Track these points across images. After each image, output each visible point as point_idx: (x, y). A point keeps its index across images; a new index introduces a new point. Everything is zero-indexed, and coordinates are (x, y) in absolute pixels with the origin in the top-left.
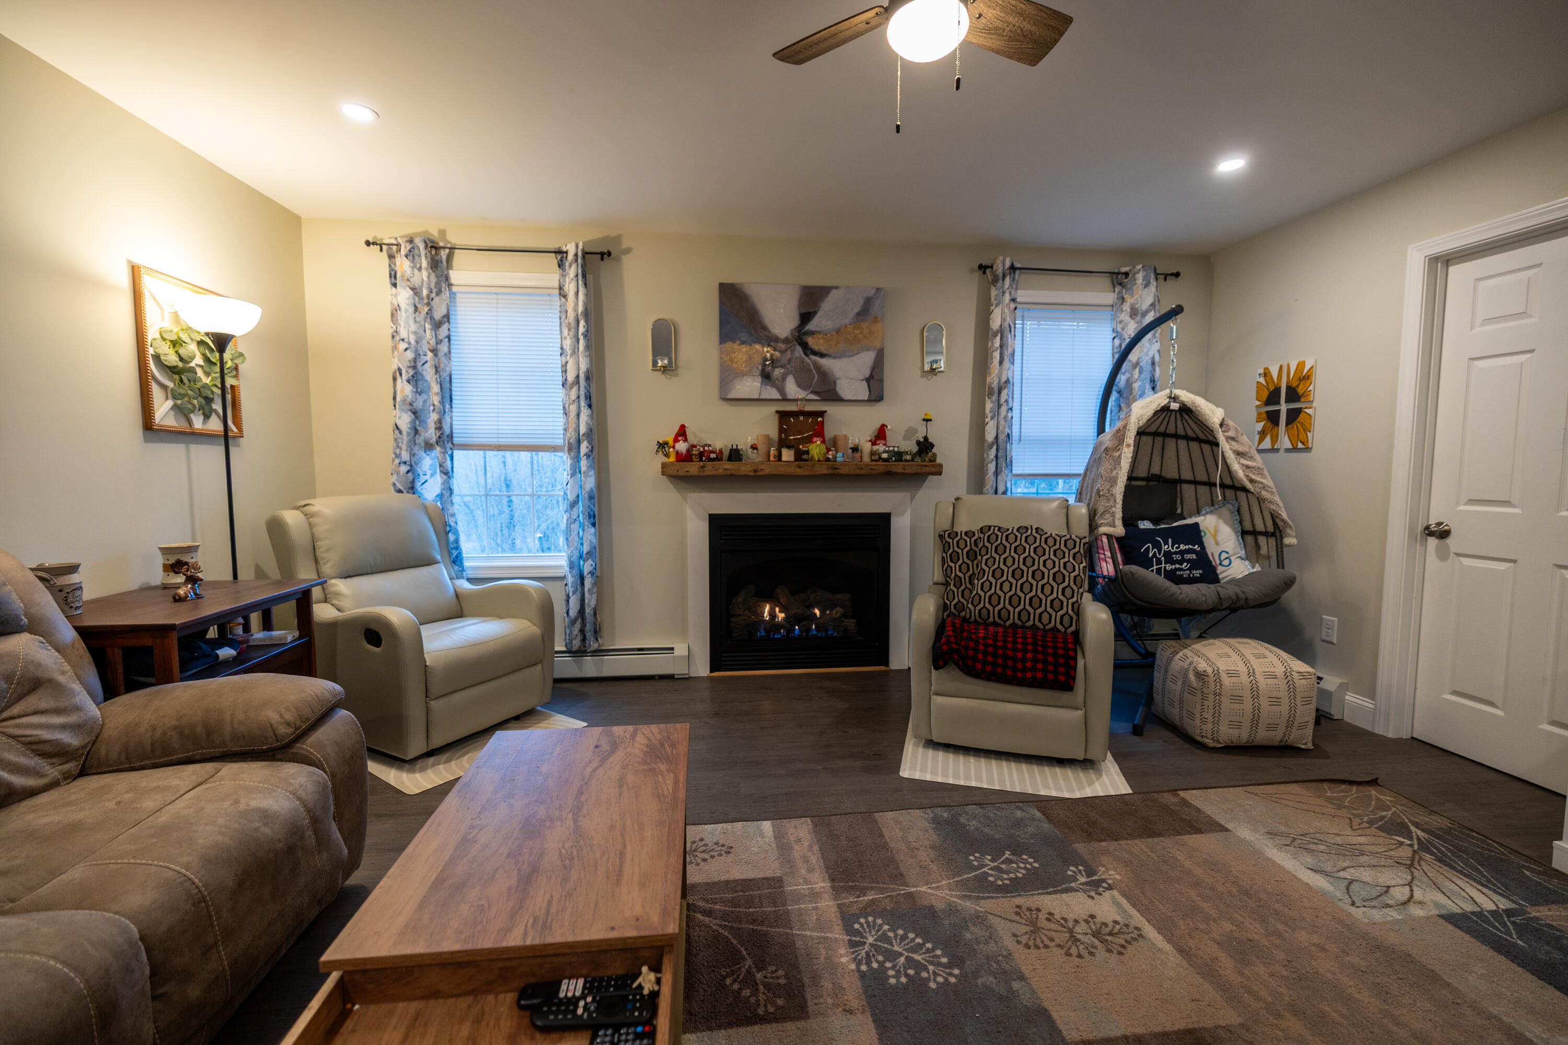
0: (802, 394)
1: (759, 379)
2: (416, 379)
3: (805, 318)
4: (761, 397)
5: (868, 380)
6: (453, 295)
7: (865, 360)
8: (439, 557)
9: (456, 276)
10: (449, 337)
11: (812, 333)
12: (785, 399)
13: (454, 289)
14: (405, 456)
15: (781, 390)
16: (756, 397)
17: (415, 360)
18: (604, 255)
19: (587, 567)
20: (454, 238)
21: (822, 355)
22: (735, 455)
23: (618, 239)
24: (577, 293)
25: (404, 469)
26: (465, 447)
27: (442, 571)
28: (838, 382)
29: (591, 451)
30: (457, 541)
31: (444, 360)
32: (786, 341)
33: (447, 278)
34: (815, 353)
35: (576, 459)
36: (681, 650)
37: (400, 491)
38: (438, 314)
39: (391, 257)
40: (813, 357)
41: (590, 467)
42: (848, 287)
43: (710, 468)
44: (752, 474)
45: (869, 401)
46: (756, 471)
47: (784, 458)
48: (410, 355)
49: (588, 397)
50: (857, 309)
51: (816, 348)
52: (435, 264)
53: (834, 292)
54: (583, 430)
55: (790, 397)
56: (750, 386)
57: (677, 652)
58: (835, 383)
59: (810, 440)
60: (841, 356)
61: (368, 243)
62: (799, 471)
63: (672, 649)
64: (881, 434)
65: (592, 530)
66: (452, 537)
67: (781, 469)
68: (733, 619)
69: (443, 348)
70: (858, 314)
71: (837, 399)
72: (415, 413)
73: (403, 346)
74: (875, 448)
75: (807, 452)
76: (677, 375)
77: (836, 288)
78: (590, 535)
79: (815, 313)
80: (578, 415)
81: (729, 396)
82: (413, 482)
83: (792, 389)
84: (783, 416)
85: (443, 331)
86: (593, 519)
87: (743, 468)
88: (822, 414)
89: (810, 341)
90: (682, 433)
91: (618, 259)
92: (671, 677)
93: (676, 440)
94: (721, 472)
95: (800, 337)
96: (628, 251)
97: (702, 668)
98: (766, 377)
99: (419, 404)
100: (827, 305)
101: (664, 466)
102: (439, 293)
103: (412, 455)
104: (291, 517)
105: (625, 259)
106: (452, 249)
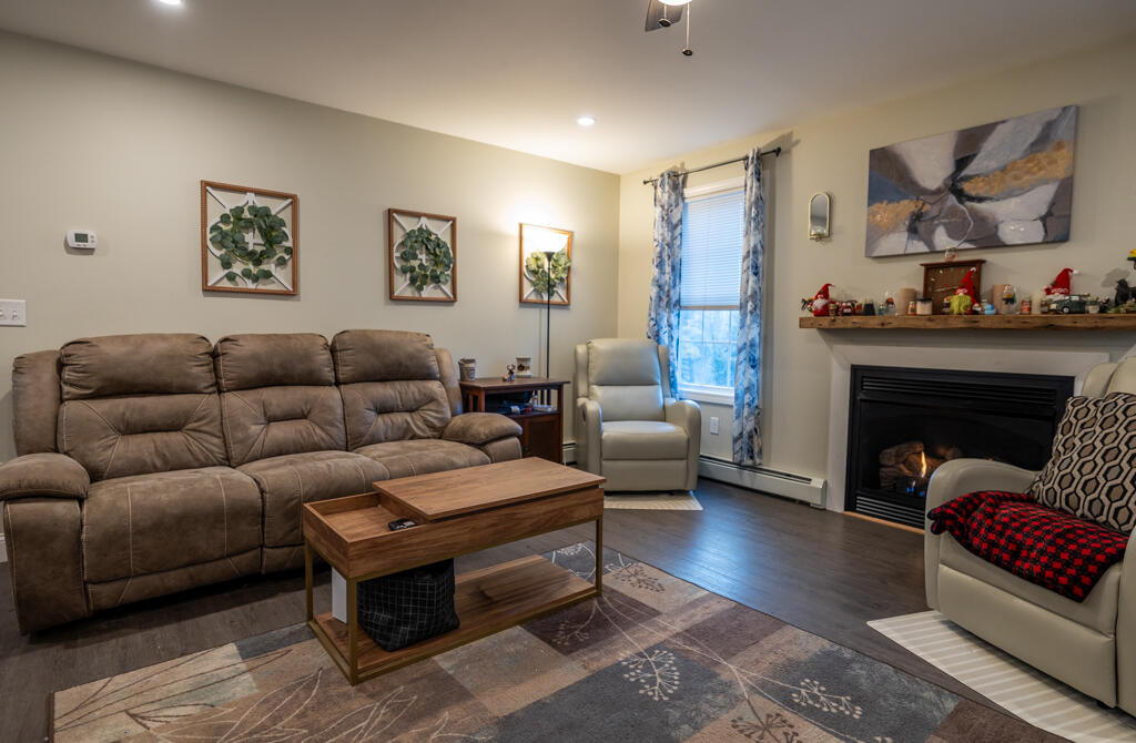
0: (955, 244)
1: (906, 234)
2: (660, 265)
3: (961, 163)
4: (908, 252)
5: (1043, 219)
6: (685, 206)
7: (1042, 196)
8: (659, 381)
9: (687, 192)
10: (681, 234)
11: (968, 178)
12: (933, 252)
13: (686, 201)
14: (653, 315)
15: (929, 243)
16: (901, 252)
17: (661, 253)
18: (778, 151)
19: (747, 398)
20: (688, 167)
21: (981, 200)
22: (869, 309)
23: (790, 135)
24: (751, 188)
25: (652, 323)
26: (687, 308)
27: (658, 391)
28: (1001, 226)
29: (755, 309)
30: (673, 372)
31: (677, 250)
32: (938, 191)
33: (682, 194)
34: (972, 199)
35: (744, 316)
36: (817, 483)
37: (649, 337)
38: (675, 221)
39: (656, 188)
40: (969, 204)
41: (753, 321)
42: (1020, 118)
43: (841, 322)
44: (880, 327)
45: (1045, 242)
46: (883, 324)
47: (918, 312)
48: (658, 249)
49: (756, 267)
50: (1032, 139)
51: (973, 193)
52: (675, 187)
53: (999, 127)
54: (749, 293)
55: (938, 249)
56: (897, 242)
57: (813, 484)
58: (997, 227)
59: (953, 292)
60: (1009, 195)
61: (645, 183)
62: (930, 325)
63: (810, 480)
64: (1063, 280)
65: (752, 371)
66: (671, 369)
67: (912, 323)
68: (883, 469)
69: (677, 242)
70: (1033, 145)
71: (1002, 246)
72: (660, 287)
73: (656, 243)
74: (1050, 297)
75: (948, 305)
76: (831, 241)
77: (1003, 122)
78: (750, 376)
79: (975, 155)
80: (748, 281)
81: (875, 254)
82: (658, 331)
83: (942, 239)
84: (929, 268)
85: (678, 231)
86: (753, 363)
87: (872, 322)
88: (979, 263)
89: (967, 187)
90: (825, 292)
91: (789, 152)
92: (807, 504)
93: (816, 298)
94: (849, 325)
95: (955, 187)
96: (797, 142)
97: (836, 504)
98: (913, 231)
99: (662, 282)
100: (989, 145)
101: (801, 320)
102: (676, 206)
103: (658, 314)
104: (581, 349)
105: (795, 151)
106: (686, 175)
